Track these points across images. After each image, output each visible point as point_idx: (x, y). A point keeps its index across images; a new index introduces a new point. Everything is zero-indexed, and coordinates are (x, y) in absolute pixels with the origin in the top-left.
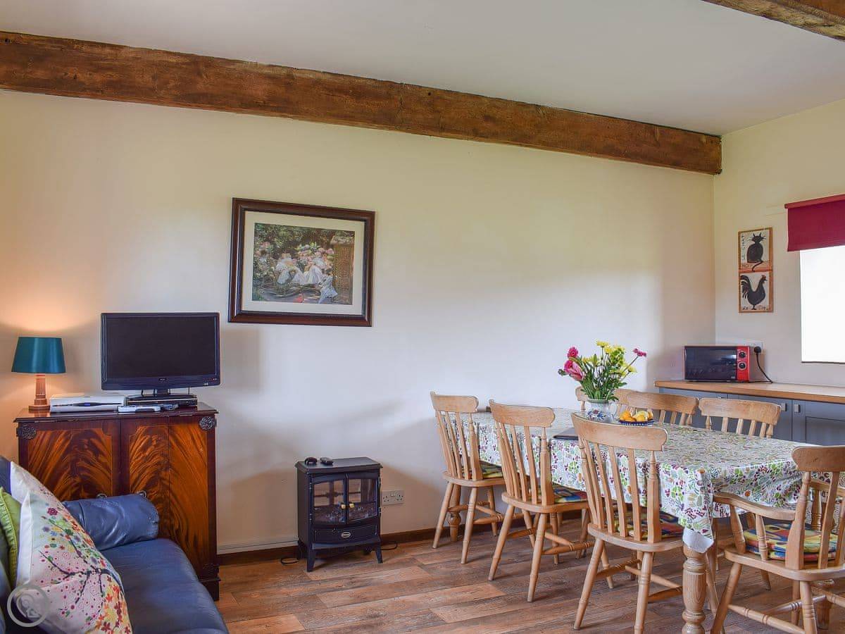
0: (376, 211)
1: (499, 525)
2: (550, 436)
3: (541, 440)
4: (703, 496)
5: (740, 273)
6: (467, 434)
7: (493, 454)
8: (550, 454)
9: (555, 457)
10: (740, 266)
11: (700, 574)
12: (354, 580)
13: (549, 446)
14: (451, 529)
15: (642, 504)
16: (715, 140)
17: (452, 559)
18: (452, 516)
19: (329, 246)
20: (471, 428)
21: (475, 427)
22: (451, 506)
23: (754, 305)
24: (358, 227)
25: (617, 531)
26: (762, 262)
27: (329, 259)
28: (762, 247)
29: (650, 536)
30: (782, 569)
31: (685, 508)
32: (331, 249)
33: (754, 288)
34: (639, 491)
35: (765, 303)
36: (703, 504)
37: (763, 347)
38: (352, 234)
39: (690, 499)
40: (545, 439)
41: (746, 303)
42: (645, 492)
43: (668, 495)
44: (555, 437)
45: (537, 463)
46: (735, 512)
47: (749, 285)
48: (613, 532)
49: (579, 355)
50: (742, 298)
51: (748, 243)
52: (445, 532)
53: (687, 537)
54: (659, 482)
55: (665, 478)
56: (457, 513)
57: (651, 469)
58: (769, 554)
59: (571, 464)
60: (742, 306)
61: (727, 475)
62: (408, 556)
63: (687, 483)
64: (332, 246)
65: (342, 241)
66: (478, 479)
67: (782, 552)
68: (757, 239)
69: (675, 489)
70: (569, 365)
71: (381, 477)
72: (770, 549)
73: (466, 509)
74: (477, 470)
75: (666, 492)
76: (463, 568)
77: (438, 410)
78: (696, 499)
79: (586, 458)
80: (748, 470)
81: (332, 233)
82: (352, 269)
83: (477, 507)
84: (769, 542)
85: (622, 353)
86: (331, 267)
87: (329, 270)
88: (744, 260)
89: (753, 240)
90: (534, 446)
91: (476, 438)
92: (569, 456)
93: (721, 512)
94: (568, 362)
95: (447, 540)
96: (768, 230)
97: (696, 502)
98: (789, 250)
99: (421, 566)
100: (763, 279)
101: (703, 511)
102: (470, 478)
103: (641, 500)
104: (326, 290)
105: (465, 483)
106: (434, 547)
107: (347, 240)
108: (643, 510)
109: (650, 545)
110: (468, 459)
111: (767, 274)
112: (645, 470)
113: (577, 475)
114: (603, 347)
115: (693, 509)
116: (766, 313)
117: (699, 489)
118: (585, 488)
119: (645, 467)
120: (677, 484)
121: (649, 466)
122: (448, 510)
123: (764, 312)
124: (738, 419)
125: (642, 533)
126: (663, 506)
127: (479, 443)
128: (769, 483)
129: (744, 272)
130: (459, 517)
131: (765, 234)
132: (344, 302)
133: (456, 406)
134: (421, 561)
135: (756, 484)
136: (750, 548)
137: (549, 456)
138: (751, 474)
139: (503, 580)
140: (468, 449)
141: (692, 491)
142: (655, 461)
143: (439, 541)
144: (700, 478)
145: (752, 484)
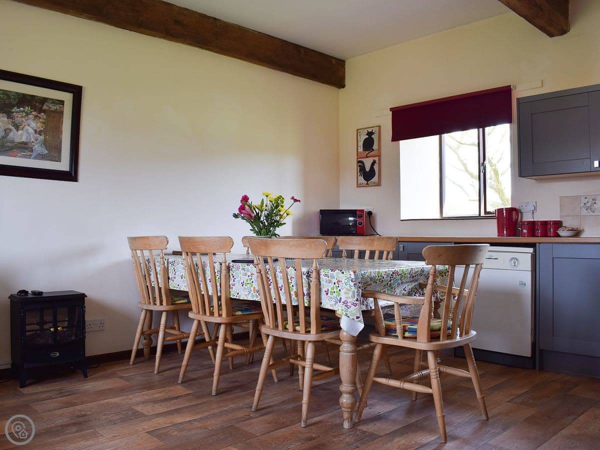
0: (83, 85)
1: (184, 345)
2: (229, 261)
3: (221, 264)
4: (356, 290)
5: (357, 159)
6: (158, 269)
7: (180, 282)
8: (229, 275)
9: (233, 277)
10: (357, 154)
11: (353, 354)
12: (62, 391)
13: (228, 268)
14: (145, 349)
15: (306, 305)
16: (341, 63)
17: (146, 371)
18: (145, 339)
19: (41, 111)
20: (162, 263)
21: (166, 262)
22: (144, 330)
23: (367, 181)
24: (67, 97)
25: (286, 328)
26: (373, 150)
27: (42, 123)
28: (373, 140)
29: (313, 329)
30: (414, 343)
31: (343, 301)
32: (43, 114)
33: (368, 169)
34: (304, 295)
35: (375, 179)
36: (356, 297)
37: (374, 212)
38: (62, 102)
39: (345, 293)
40: (225, 262)
41: (362, 180)
42: (309, 295)
43: (327, 294)
44: (233, 261)
45: (218, 284)
46: (378, 305)
47: (364, 167)
48: (283, 329)
49: (250, 201)
50: (359, 177)
51: (364, 137)
52: (140, 353)
53: (344, 324)
54: (320, 285)
55: (325, 280)
56: (149, 335)
57: (314, 275)
58: (404, 334)
59: (247, 280)
60: (359, 182)
61: (372, 276)
62: (109, 371)
63: (343, 281)
64: (44, 111)
65: (53, 108)
66: (167, 304)
67: (415, 331)
68: (370, 134)
69: (333, 288)
70: (242, 208)
71: (85, 305)
72: (405, 330)
73: (158, 332)
74: (167, 297)
75: (325, 291)
76: (156, 377)
77: (134, 249)
78: (351, 293)
79: (260, 272)
80: (386, 272)
81: (44, 100)
82: (62, 132)
83: (167, 330)
84: (403, 324)
85: (283, 199)
86: (42, 129)
87: (41, 131)
88: (361, 149)
89: (367, 135)
90: (216, 271)
91: (166, 271)
92: (246, 274)
93: (367, 306)
94: (241, 206)
95: (141, 359)
96: (378, 128)
97: (350, 295)
98: (392, 141)
99: (121, 377)
100: (374, 162)
101: (356, 302)
102: (161, 304)
103: (306, 301)
104: (38, 148)
105: (157, 308)
106: (131, 363)
107: (58, 107)
108: (307, 309)
109: (313, 336)
110: (160, 289)
111: (376, 159)
112: (308, 276)
113: (252, 288)
114: (267, 196)
115: (349, 301)
116: (376, 187)
117: (352, 285)
118: (258, 298)
119: (308, 274)
120: (335, 283)
121: (312, 272)
122: (142, 333)
123: (375, 186)
124: (365, 251)
125: (306, 328)
126: (323, 304)
127: (168, 275)
128: (399, 284)
129: (360, 158)
130: (151, 339)
131: (375, 130)
132: (54, 159)
133: (149, 245)
134: (120, 374)
135: (390, 285)
136: (389, 332)
137: (228, 277)
138: (388, 276)
139: (191, 382)
140: (159, 281)
141: (348, 287)
142: (317, 267)
143: (135, 359)
144: (353, 276)
145: (388, 284)
